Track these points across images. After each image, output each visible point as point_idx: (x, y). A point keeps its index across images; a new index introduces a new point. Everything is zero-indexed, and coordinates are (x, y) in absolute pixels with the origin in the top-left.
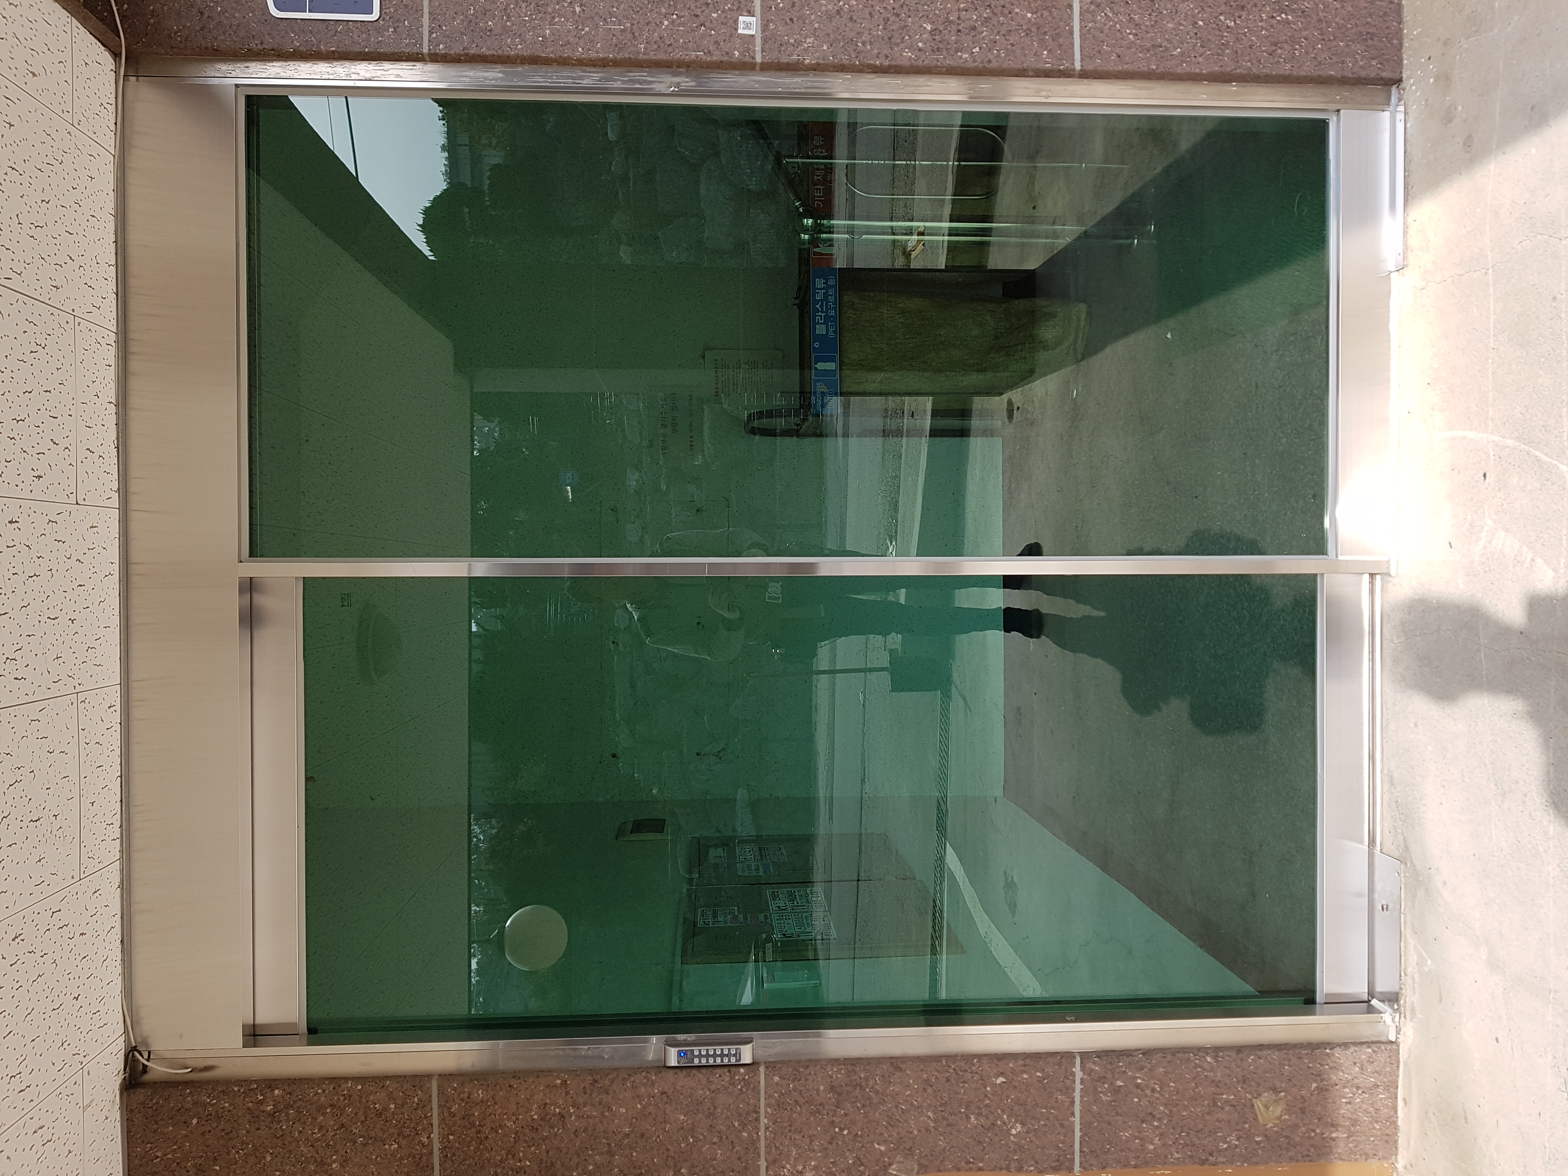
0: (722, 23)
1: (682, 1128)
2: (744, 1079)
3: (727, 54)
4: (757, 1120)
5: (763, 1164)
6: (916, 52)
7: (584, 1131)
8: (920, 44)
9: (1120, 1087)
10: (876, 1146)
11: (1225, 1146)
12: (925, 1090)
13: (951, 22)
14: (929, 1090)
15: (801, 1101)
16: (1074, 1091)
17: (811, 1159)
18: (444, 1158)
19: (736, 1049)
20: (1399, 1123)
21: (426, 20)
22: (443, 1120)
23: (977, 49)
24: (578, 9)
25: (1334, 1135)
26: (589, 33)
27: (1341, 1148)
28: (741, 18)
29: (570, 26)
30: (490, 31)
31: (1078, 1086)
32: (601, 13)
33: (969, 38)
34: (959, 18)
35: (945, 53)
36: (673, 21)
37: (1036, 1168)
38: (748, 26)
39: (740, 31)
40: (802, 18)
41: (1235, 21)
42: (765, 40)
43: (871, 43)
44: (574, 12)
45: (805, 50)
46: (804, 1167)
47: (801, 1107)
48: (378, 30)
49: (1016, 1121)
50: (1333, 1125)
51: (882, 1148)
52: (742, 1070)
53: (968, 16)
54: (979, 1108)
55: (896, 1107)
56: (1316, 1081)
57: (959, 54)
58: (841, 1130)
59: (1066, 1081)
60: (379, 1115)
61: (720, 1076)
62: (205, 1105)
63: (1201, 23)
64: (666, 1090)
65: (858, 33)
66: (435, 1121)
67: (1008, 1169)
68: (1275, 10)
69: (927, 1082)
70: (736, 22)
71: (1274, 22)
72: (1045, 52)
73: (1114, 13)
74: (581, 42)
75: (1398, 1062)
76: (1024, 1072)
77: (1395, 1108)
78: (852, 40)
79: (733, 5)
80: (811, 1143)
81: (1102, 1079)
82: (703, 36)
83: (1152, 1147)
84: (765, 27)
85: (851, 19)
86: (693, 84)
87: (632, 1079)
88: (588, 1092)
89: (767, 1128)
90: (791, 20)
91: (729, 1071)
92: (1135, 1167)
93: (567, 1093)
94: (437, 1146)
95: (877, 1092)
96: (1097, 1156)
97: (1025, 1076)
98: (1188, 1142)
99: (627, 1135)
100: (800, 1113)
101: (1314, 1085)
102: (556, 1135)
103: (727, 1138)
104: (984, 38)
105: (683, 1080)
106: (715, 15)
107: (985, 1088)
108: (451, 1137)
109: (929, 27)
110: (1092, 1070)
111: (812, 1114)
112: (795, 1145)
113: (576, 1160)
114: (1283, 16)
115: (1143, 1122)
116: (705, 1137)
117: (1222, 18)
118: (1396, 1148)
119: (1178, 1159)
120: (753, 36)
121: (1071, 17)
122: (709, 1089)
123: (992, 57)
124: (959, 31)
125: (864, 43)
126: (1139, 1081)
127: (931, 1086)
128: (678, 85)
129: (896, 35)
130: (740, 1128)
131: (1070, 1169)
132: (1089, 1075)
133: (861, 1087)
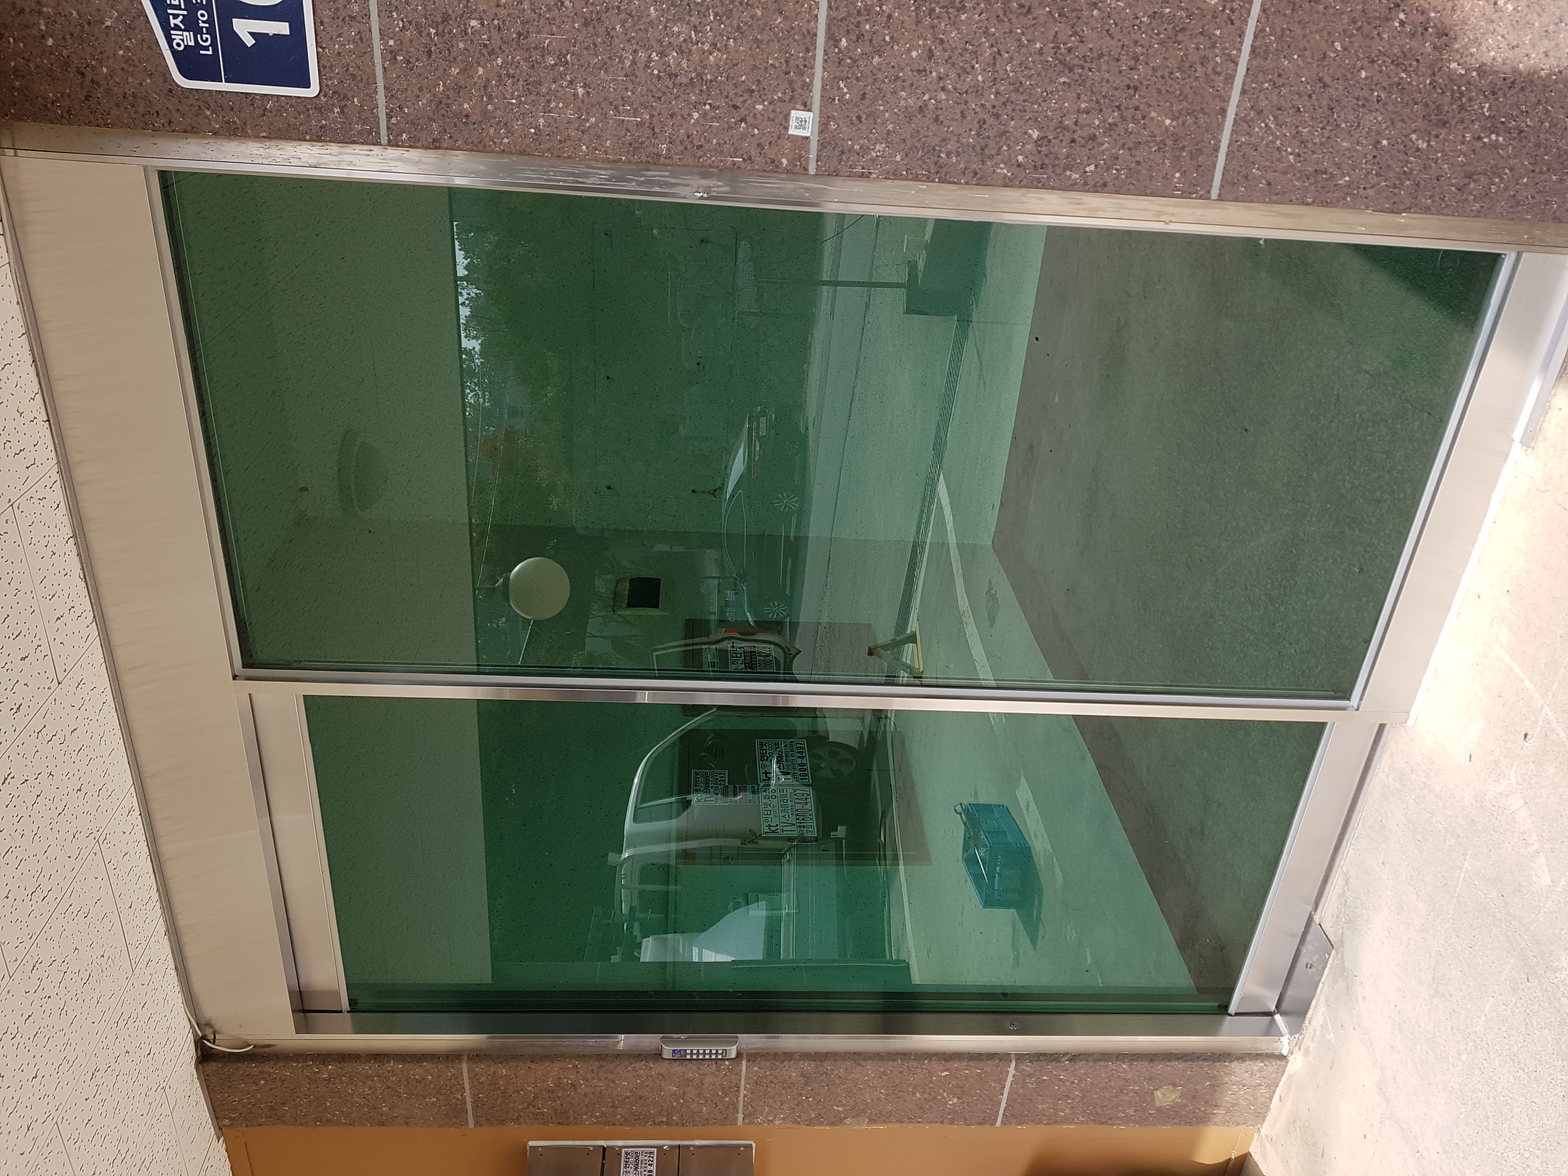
0: (769, 119)
1: (675, 1095)
2: (728, 1068)
3: (773, 161)
4: (738, 1091)
5: (740, 1116)
6: (1015, 170)
7: (593, 1094)
8: (1020, 158)
9: (1045, 1080)
10: (835, 1108)
11: (1123, 1115)
12: (880, 1077)
13: (1066, 128)
14: (884, 1078)
15: (775, 1081)
16: (1006, 1081)
18: (475, 1106)
19: (723, 1050)
21: (381, 98)
22: (472, 1086)
23: (1092, 167)
24: (581, 91)
25: (1215, 1112)
26: (596, 124)
27: (1218, 1119)
28: (794, 114)
29: (570, 114)
30: (467, 116)
31: (1010, 1079)
32: (612, 97)
33: (1085, 151)
34: (1076, 123)
35: (1050, 170)
36: (705, 113)
37: (965, 1123)
38: (802, 124)
39: (792, 131)
40: (873, 116)
41: (1429, 141)
42: (822, 146)
43: (958, 154)
44: (575, 95)
45: (873, 160)
46: (774, 1118)
47: (775, 1084)
48: (319, 109)
49: (954, 1097)
50: (1216, 1106)
51: (840, 1109)
52: (727, 1063)
53: (1088, 122)
54: (925, 1089)
55: (855, 1086)
56: (1210, 1081)
57: (1068, 173)
58: (807, 1098)
59: (1001, 1075)
60: (418, 1081)
61: (708, 1066)
62: (269, 1073)
63: (1385, 142)
64: (662, 1072)
65: (944, 140)
66: (467, 1086)
67: (942, 1123)
68: (1484, 129)
69: (884, 1073)
70: (787, 117)
71: (1479, 144)
72: (1178, 175)
73: (1277, 124)
74: (586, 137)
75: (1284, 1072)
76: (966, 1069)
77: (1271, 1099)
78: (934, 150)
79: (784, 93)
80: (781, 1105)
81: (1030, 1075)
82: (743, 136)
84: (823, 127)
85: (936, 120)
86: (726, 189)
87: (633, 1065)
88: (596, 1072)
89: (745, 1096)
90: (859, 118)
91: (716, 1063)
92: (1046, 1124)
93: (578, 1072)
94: (469, 1100)
95: (840, 1078)
96: (1016, 1118)
97: (967, 1072)
98: (1094, 1112)
99: (629, 1097)
100: (774, 1088)
101: (1208, 1083)
103: (712, 1101)
104: (1103, 152)
105: (677, 1068)
106: (760, 107)
107: (932, 1078)
108: (481, 1095)
109: (1035, 134)
110: (1023, 1070)
111: (784, 1088)
112: (768, 1106)
113: (585, 1109)
114: (1493, 137)
115: (1059, 1100)
116: (693, 1100)
117: (1414, 136)
118: (1264, 1120)
119: (1082, 1121)
120: (807, 138)
121: (1220, 127)
122: (699, 1074)
123: (1108, 179)
124: (1073, 141)
125: (948, 154)
126: (1062, 1077)
127: (886, 1075)
128: (707, 190)
129: (992, 144)
130: (724, 1095)
131: (993, 1123)
132: (1021, 1072)
133: (826, 1074)
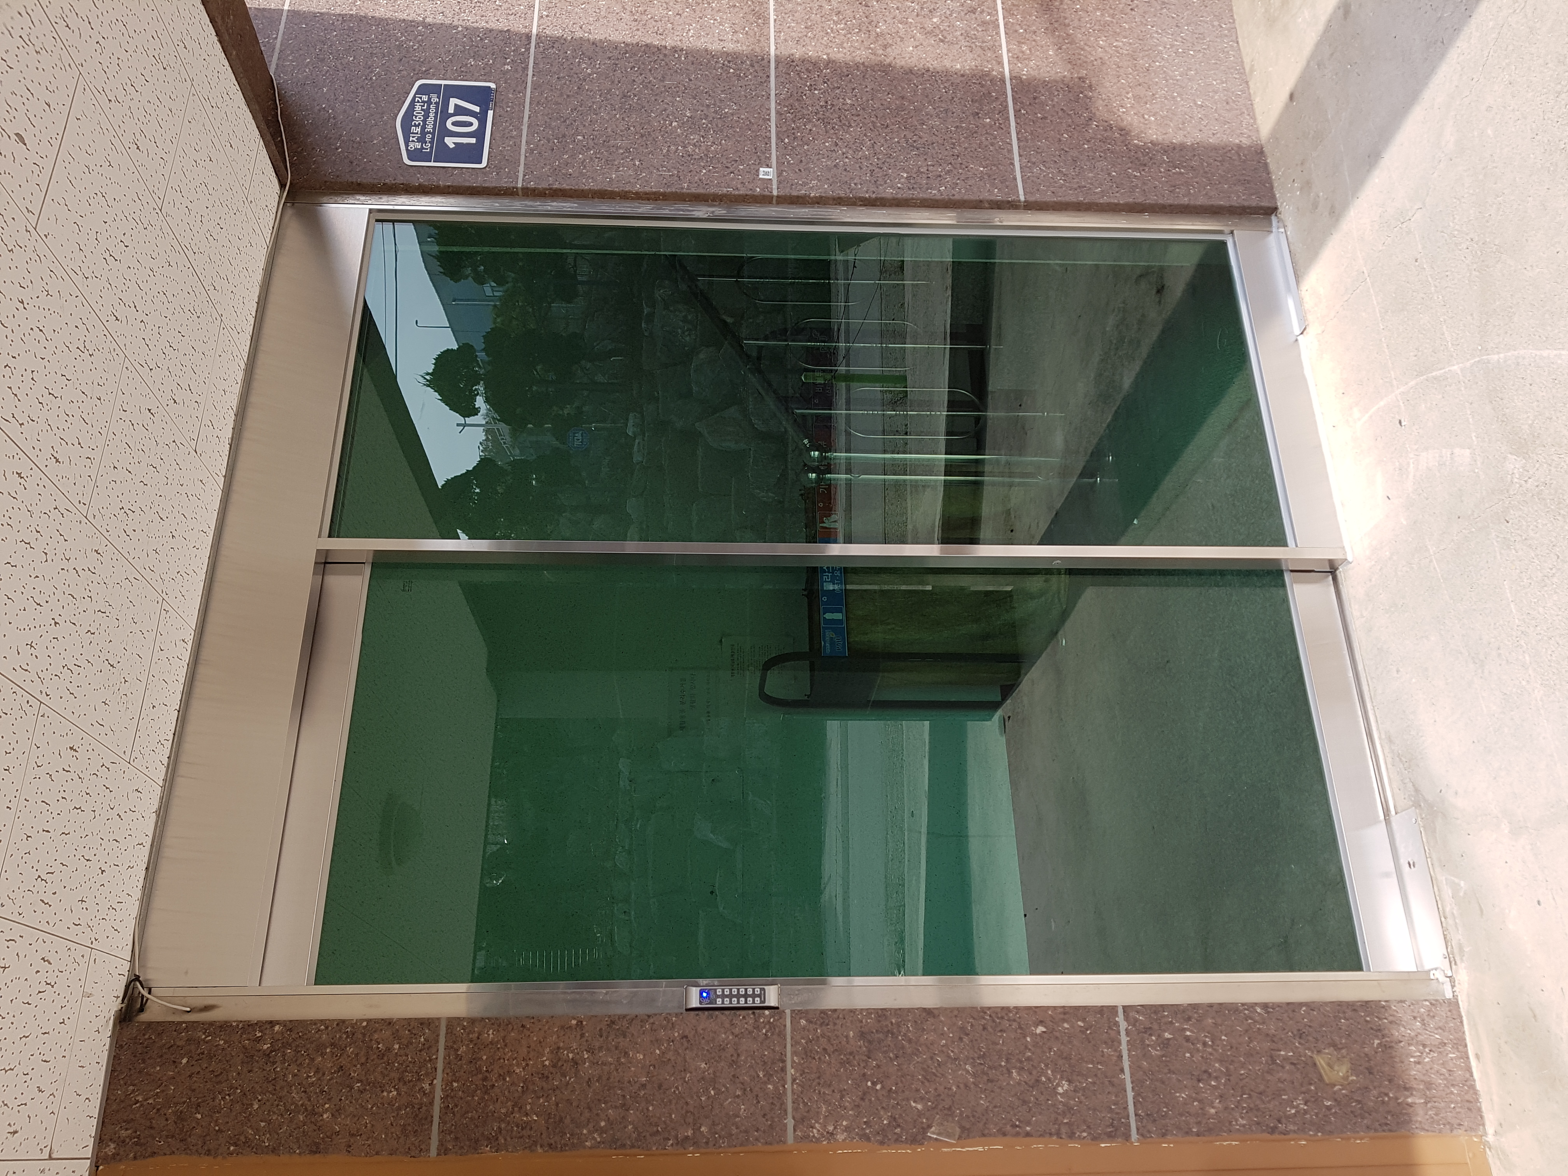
0: (747, 172)
1: (703, 1078)
2: (769, 1022)
3: (751, 190)
4: (783, 1069)
5: (790, 1122)
6: (896, 190)
7: (598, 1081)
8: (899, 185)
9: (1168, 1039)
10: (913, 1104)
11: (1293, 1111)
12: (961, 1039)
13: (922, 172)
14: (966, 1039)
15: (830, 1049)
16: (1120, 1043)
17: (843, 1118)
18: (445, 1110)
19: (760, 989)
20: (1478, 1087)
21: (521, 168)
22: (448, 1063)
23: (943, 188)
24: (637, 163)
25: (1410, 1100)
26: (646, 176)
27: (1420, 1116)
28: (761, 169)
29: (631, 172)
30: (570, 175)
31: (1124, 1039)
32: (656, 165)
33: (937, 182)
34: (928, 170)
35: (918, 190)
36: (710, 170)
37: (1089, 1134)
38: (767, 173)
39: (761, 176)
40: (808, 170)
41: (1140, 173)
42: (779, 182)
43: (861, 184)
44: (634, 165)
45: (811, 188)
46: (835, 1128)
47: (829, 1055)
48: (485, 174)
49: (1062, 1078)
50: (1406, 1089)
51: (919, 1107)
52: (767, 1012)
53: (934, 169)
54: (1021, 1062)
55: (932, 1058)
56: (1377, 1037)
57: (930, 191)
58: (874, 1084)
59: (1110, 1031)
60: (381, 1056)
61: (744, 1017)
62: (198, 1042)
63: (1114, 174)
64: (687, 1033)
65: (851, 178)
66: (440, 1065)
67: (1058, 1134)
68: (1169, 166)
69: (962, 1029)
70: (758, 171)
71: (1171, 173)
72: (996, 190)
73: (1046, 168)
74: (639, 182)
75: (1461, 1017)
76: (1064, 1021)
77: (1469, 1069)
78: (846, 182)
79: (755, 161)
80: (841, 1099)
81: (1148, 1030)
82: (733, 179)
83: (1213, 1111)
84: (779, 174)
85: (845, 170)
86: (725, 212)
87: (651, 1020)
88: (604, 1035)
89: (794, 1080)
90: (800, 170)
91: (754, 1013)
92: (1198, 1135)
93: (582, 1035)
94: (439, 1094)
95: (910, 1041)
96: (1155, 1121)
97: (1066, 1025)
98: (1252, 1106)
99: (644, 1086)
100: (829, 1063)
101: (1377, 1042)
102: (568, 1084)
103: (751, 1090)
104: (948, 182)
105: (705, 1022)
106: (742, 167)
107: (1025, 1037)
108: (455, 1084)
109: (905, 175)
110: (1136, 1020)
111: (842, 1063)
112: (825, 1102)
113: (587, 1114)
114: (1177, 169)
115: (1199, 1081)
116: (727, 1088)
117: (1130, 171)
118: (1482, 1117)
119: (1244, 1126)
120: (770, 179)
121: (1013, 170)
122: (733, 1033)
123: (955, 193)
124: (928, 177)
125: (855, 184)
126: (1188, 1033)
127: (967, 1035)
128: (713, 212)
129: (880, 179)
130: (765, 1079)
131: (1127, 1137)
132: (1134, 1025)
133: (893, 1034)
